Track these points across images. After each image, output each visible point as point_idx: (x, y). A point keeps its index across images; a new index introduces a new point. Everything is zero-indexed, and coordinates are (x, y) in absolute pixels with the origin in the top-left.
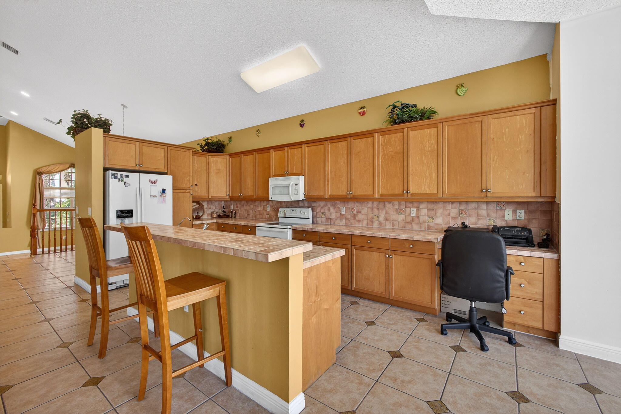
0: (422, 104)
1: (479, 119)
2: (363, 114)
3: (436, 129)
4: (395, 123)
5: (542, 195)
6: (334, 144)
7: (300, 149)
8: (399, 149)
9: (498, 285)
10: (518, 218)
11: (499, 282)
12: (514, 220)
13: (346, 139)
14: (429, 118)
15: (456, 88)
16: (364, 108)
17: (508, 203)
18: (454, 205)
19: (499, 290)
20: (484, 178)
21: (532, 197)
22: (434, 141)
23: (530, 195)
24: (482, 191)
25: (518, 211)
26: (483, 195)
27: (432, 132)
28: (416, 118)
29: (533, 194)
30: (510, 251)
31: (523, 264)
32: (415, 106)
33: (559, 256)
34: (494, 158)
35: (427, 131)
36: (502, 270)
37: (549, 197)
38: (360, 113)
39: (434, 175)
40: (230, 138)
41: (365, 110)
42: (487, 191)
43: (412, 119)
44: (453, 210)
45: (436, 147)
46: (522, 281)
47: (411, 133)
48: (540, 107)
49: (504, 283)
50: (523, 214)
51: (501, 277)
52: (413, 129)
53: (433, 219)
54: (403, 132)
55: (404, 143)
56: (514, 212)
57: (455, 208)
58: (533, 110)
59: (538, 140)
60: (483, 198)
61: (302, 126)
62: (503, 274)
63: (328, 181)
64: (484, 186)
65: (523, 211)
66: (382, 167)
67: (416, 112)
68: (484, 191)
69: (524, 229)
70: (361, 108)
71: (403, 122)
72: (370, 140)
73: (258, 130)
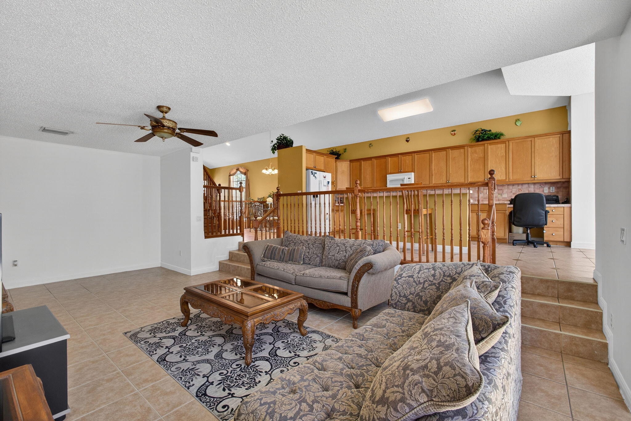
0: (495, 130)
1: (530, 139)
2: (455, 134)
3: (505, 144)
4: (478, 140)
5: (564, 177)
6: (437, 153)
7: (411, 156)
8: (482, 155)
9: (542, 217)
10: (551, 191)
11: (542, 216)
12: (549, 192)
13: (446, 150)
14: (499, 138)
15: (515, 121)
16: (455, 131)
17: (546, 183)
18: (515, 187)
19: (542, 220)
20: (533, 170)
21: (558, 179)
22: (503, 151)
23: (557, 178)
24: (532, 177)
25: (551, 188)
26: (532, 179)
27: (502, 147)
28: (492, 138)
29: (559, 178)
30: (547, 205)
31: (554, 211)
32: (490, 131)
33: (571, 205)
34: (538, 159)
35: (499, 145)
36: (543, 210)
37: (567, 179)
38: (452, 134)
39: (504, 170)
40: (346, 149)
41: (456, 132)
42: (535, 177)
43: (489, 139)
44: (514, 190)
45: (505, 154)
46: (554, 219)
47: (489, 147)
48: (563, 134)
49: (545, 217)
50: (554, 190)
51: (543, 214)
52: (491, 144)
53: (501, 195)
54: (484, 146)
55: (485, 152)
56: (549, 188)
57: (515, 188)
58: (559, 135)
59: (561, 150)
60: (532, 181)
61: (407, 141)
62: (544, 212)
63: (432, 175)
64: (533, 174)
65: (554, 188)
66: (471, 166)
67: (492, 134)
68: (533, 177)
69: (555, 196)
70: (453, 131)
71: (483, 140)
72: (462, 150)
73: (370, 144)
